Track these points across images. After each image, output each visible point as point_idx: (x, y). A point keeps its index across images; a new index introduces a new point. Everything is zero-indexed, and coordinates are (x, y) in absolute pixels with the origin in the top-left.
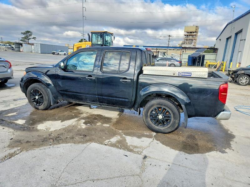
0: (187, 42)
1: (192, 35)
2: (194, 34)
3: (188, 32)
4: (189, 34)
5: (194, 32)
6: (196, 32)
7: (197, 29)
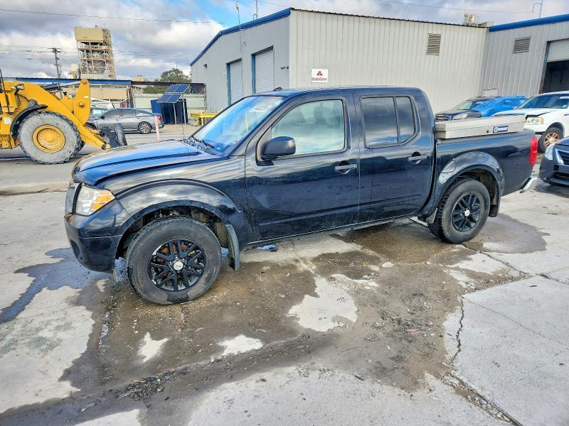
0: (92, 66)
1: (98, 52)
2: (104, 48)
3: (87, 43)
4: (90, 47)
5: (101, 44)
6: (105, 43)
7: (106, 37)
